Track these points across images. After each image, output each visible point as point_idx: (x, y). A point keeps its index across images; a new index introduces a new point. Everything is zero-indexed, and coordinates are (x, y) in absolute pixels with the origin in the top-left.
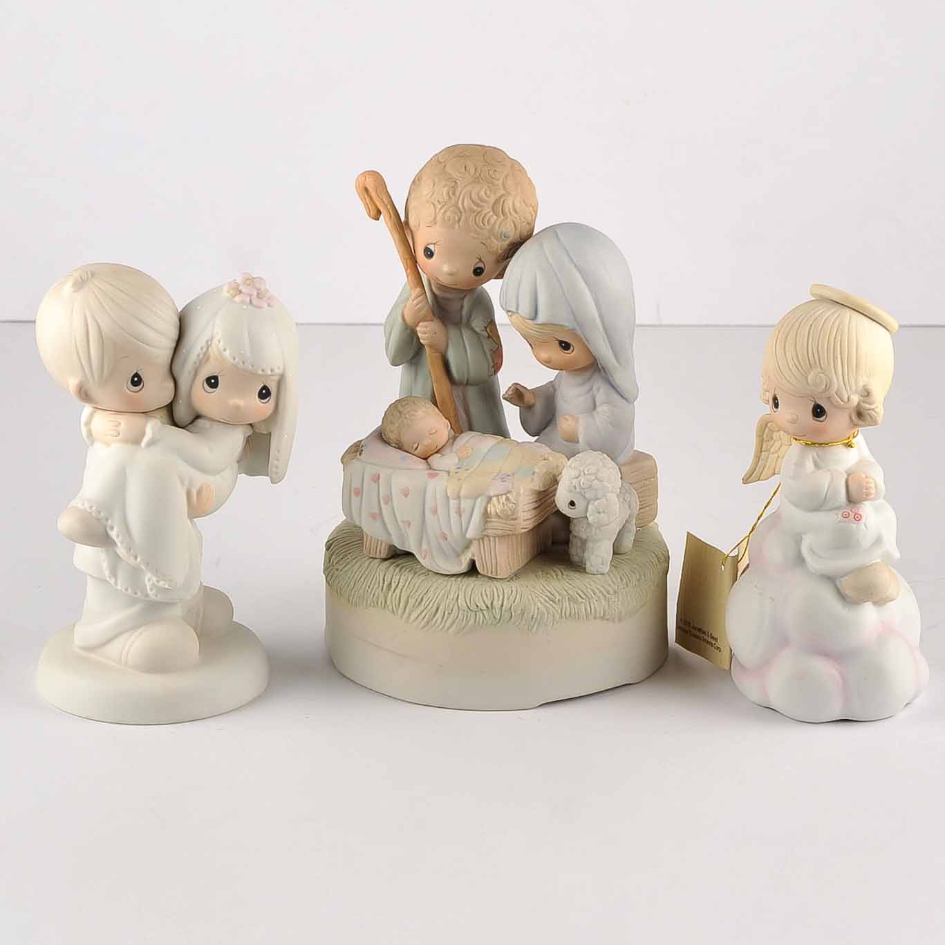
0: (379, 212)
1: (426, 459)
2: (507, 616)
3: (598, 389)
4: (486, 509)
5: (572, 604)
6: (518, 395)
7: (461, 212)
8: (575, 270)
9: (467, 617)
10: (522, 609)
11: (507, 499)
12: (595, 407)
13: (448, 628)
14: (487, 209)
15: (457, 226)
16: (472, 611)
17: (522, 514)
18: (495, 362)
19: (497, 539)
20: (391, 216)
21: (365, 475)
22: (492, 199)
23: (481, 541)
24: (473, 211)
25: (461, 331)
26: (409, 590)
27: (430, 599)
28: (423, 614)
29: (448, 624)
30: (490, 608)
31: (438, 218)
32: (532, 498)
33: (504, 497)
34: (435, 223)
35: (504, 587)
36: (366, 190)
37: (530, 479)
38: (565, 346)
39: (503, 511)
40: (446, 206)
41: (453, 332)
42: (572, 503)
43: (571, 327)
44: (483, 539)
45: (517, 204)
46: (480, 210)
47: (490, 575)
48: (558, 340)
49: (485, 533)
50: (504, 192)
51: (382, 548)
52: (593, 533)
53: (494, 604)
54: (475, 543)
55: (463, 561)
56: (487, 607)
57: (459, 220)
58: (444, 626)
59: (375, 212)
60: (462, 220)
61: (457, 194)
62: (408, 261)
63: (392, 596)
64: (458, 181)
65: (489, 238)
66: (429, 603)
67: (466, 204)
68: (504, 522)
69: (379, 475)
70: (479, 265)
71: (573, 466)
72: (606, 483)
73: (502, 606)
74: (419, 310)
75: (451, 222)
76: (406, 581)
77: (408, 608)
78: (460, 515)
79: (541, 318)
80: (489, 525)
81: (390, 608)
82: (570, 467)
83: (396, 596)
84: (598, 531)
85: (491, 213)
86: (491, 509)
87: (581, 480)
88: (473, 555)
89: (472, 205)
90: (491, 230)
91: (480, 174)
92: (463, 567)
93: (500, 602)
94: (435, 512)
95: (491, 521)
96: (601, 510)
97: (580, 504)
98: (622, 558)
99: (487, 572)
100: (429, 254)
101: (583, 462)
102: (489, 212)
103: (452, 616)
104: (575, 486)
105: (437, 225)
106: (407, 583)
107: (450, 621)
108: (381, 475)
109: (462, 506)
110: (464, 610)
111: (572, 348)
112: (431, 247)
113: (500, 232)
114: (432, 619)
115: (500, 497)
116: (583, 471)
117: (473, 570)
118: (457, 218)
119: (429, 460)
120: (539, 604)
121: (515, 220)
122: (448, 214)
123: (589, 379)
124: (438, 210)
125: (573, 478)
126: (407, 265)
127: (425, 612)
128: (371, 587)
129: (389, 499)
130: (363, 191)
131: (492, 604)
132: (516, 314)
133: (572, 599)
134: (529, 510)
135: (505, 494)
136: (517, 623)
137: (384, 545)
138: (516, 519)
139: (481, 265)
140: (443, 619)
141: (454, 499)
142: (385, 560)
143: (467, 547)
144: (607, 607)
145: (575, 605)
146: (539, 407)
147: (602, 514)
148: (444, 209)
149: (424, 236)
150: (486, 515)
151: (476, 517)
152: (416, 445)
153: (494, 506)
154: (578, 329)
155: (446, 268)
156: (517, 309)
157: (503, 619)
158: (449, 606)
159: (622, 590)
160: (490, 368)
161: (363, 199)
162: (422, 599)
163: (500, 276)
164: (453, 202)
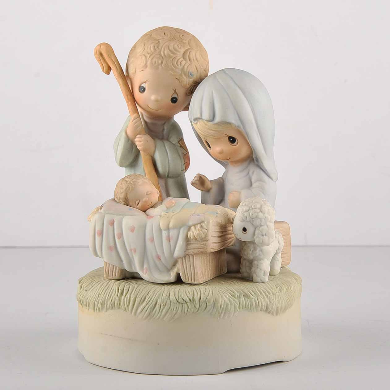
0: (110, 69)
1: (145, 212)
2: (204, 306)
3: (253, 172)
4: (187, 236)
5: (246, 299)
6: (201, 182)
7: (163, 58)
8: (237, 88)
9: (176, 308)
10: (213, 301)
11: (202, 227)
12: (251, 185)
13: (164, 317)
14: (180, 55)
15: (160, 67)
16: (180, 303)
17: (211, 238)
18: (186, 162)
19: (194, 256)
20: (117, 70)
21: (105, 220)
22: (182, 51)
23: (184, 259)
24: (170, 57)
25: (164, 143)
26: (136, 293)
27: (151, 297)
28: (146, 307)
29: (163, 314)
30: (192, 300)
31: (149, 62)
32: (217, 229)
33: (199, 226)
34: (146, 67)
35: (200, 288)
36: (101, 54)
37: (216, 216)
38: (232, 140)
39: (198, 234)
40: (153, 55)
41: (159, 143)
42: (245, 230)
43: (237, 125)
44: (185, 257)
45: (198, 57)
46: (175, 56)
47: (190, 282)
48: (228, 136)
49: (186, 253)
50: (189, 47)
51: (117, 272)
52: (258, 254)
53: (194, 298)
54: (180, 261)
55: (171, 274)
56: (190, 300)
57: (162, 63)
58: (161, 315)
59: (107, 68)
60: (164, 63)
61: (160, 47)
62: (129, 96)
63: (124, 299)
64: (160, 41)
65: (181, 75)
66: (150, 300)
67: (166, 52)
68: (199, 243)
69: (114, 220)
70: (173, 96)
71: (244, 204)
72: (266, 215)
73: (200, 299)
74: (137, 127)
75: (156, 64)
76: (134, 288)
77: (135, 305)
78: (170, 241)
79: (218, 119)
80: (189, 247)
81: (123, 307)
82: (242, 205)
83: (127, 298)
84: (260, 252)
85: (182, 59)
86: (190, 234)
87: (250, 212)
88: (178, 270)
89: (170, 53)
90: (183, 69)
91: (174, 37)
92: (171, 278)
93: (199, 296)
94: (152, 240)
95: (190, 244)
96: (264, 234)
97: (250, 230)
98: (275, 277)
99: (188, 281)
100: (142, 90)
101: (251, 202)
102: (181, 58)
103: (166, 307)
104: (246, 217)
105: (148, 68)
106: (134, 290)
107: (164, 311)
108: (115, 220)
109: (170, 234)
110: (174, 303)
111: (236, 142)
112: (144, 85)
113: (188, 71)
114: (152, 311)
115: (196, 226)
116: (251, 207)
117: (179, 281)
118: (160, 61)
119: (146, 212)
120: (225, 298)
121: (196, 65)
122: (154, 60)
123: (247, 167)
124: (148, 58)
125: (244, 212)
126: (128, 99)
127: (147, 306)
128: (110, 295)
129: (121, 235)
130: (100, 55)
131: (193, 297)
132: (200, 121)
133: (246, 296)
134: (215, 236)
135: (200, 223)
136: (211, 311)
137: (117, 268)
138: (207, 241)
139: (176, 96)
140: (160, 309)
141: (165, 230)
142: (118, 280)
143: (174, 265)
144: (269, 302)
145: (248, 300)
146: (214, 190)
147: (265, 236)
148: (152, 56)
149: (138, 78)
150: (187, 240)
151: (181, 242)
152: (137, 202)
153: (192, 232)
154: (242, 127)
155: (153, 98)
156: (201, 115)
157: (200, 308)
158: (164, 300)
159: (277, 293)
160: (183, 164)
161: (99, 61)
162: (145, 298)
163: (186, 108)
164: (157, 52)
